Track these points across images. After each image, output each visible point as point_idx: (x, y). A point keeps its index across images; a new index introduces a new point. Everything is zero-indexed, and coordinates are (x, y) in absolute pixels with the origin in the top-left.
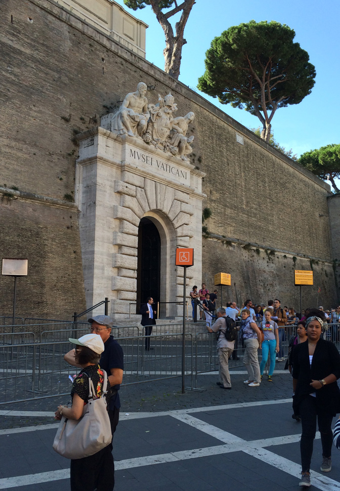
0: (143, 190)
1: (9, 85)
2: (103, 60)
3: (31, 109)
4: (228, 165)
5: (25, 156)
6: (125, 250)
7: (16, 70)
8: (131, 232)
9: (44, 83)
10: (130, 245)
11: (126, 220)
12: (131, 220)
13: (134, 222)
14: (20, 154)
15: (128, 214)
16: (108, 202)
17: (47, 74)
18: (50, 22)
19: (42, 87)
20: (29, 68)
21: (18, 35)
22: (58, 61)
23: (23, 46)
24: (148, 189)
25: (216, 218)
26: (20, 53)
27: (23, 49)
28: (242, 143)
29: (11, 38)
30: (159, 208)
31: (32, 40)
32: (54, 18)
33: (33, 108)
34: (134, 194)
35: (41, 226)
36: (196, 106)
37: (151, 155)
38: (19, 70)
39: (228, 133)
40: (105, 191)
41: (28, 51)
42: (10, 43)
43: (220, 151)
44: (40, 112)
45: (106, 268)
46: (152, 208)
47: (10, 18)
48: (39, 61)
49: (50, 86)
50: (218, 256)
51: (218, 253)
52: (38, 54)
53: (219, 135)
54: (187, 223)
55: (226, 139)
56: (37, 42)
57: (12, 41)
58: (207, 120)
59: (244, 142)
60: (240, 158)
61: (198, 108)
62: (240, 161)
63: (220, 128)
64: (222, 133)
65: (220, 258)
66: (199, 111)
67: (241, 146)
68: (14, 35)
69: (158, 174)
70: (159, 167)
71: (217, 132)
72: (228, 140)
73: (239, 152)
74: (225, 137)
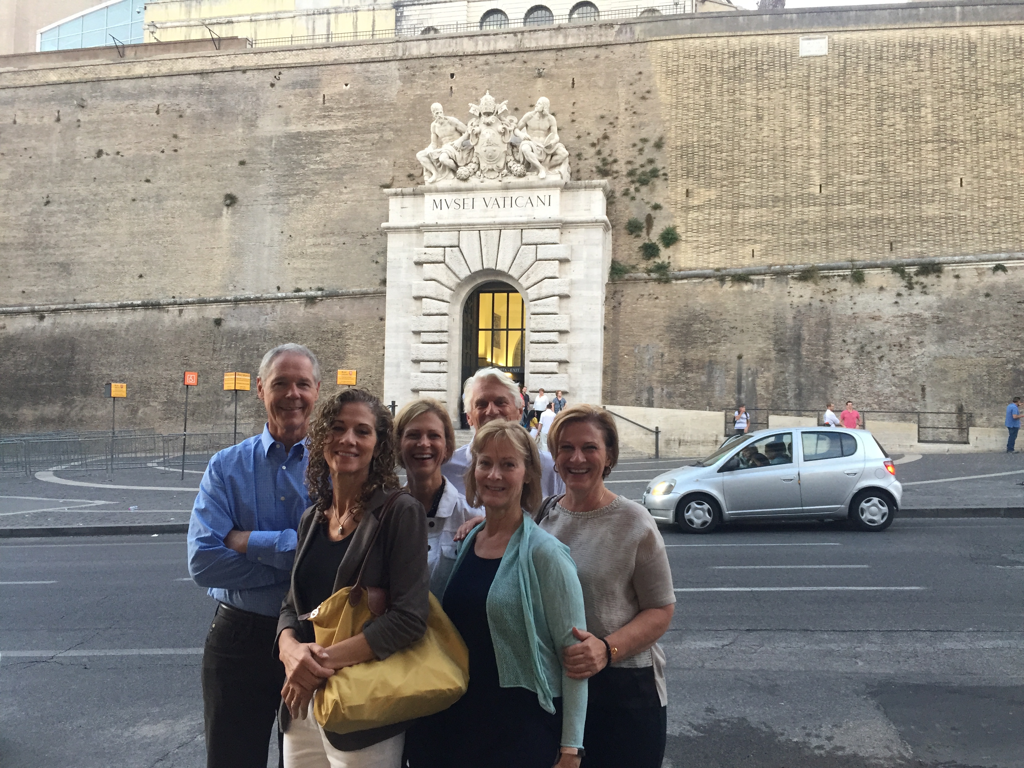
1: (316, 177)
2: (452, 75)
3: (341, 193)
5: (333, 249)
6: (425, 337)
7: (326, 156)
8: (434, 311)
9: (359, 154)
10: (433, 329)
11: (426, 297)
12: (433, 295)
13: (440, 297)
14: (327, 250)
15: (431, 289)
16: (404, 280)
17: (363, 141)
18: (373, 72)
19: (357, 160)
20: (342, 146)
21: (330, 113)
22: (379, 117)
23: (335, 123)
24: (463, 245)
26: (332, 133)
27: (335, 127)
28: (825, 51)
29: (322, 122)
31: (347, 109)
32: (378, 64)
33: (345, 191)
35: (346, 324)
38: (329, 155)
40: (399, 267)
41: (340, 126)
42: (321, 128)
44: (353, 191)
45: (402, 364)
47: (321, 100)
48: (354, 131)
49: (367, 154)
50: (698, 309)
51: (700, 304)
52: (353, 123)
53: (735, 68)
54: (551, 275)
55: (757, 68)
56: (354, 108)
57: (323, 124)
58: (695, 57)
59: (833, 46)
60: (808, 88)
61: (669, 46)
62: (809, 95)
63: (740, 54)
64: (745, 61)
65: (703, 312)
66: (670, 50)
67: (818, 60)
68: (325, 116)
69: (485, 217)
70: (490, 206)
71: (726, 66)
72: (765, 67)
73: (809, 76)
74: (754, 65)
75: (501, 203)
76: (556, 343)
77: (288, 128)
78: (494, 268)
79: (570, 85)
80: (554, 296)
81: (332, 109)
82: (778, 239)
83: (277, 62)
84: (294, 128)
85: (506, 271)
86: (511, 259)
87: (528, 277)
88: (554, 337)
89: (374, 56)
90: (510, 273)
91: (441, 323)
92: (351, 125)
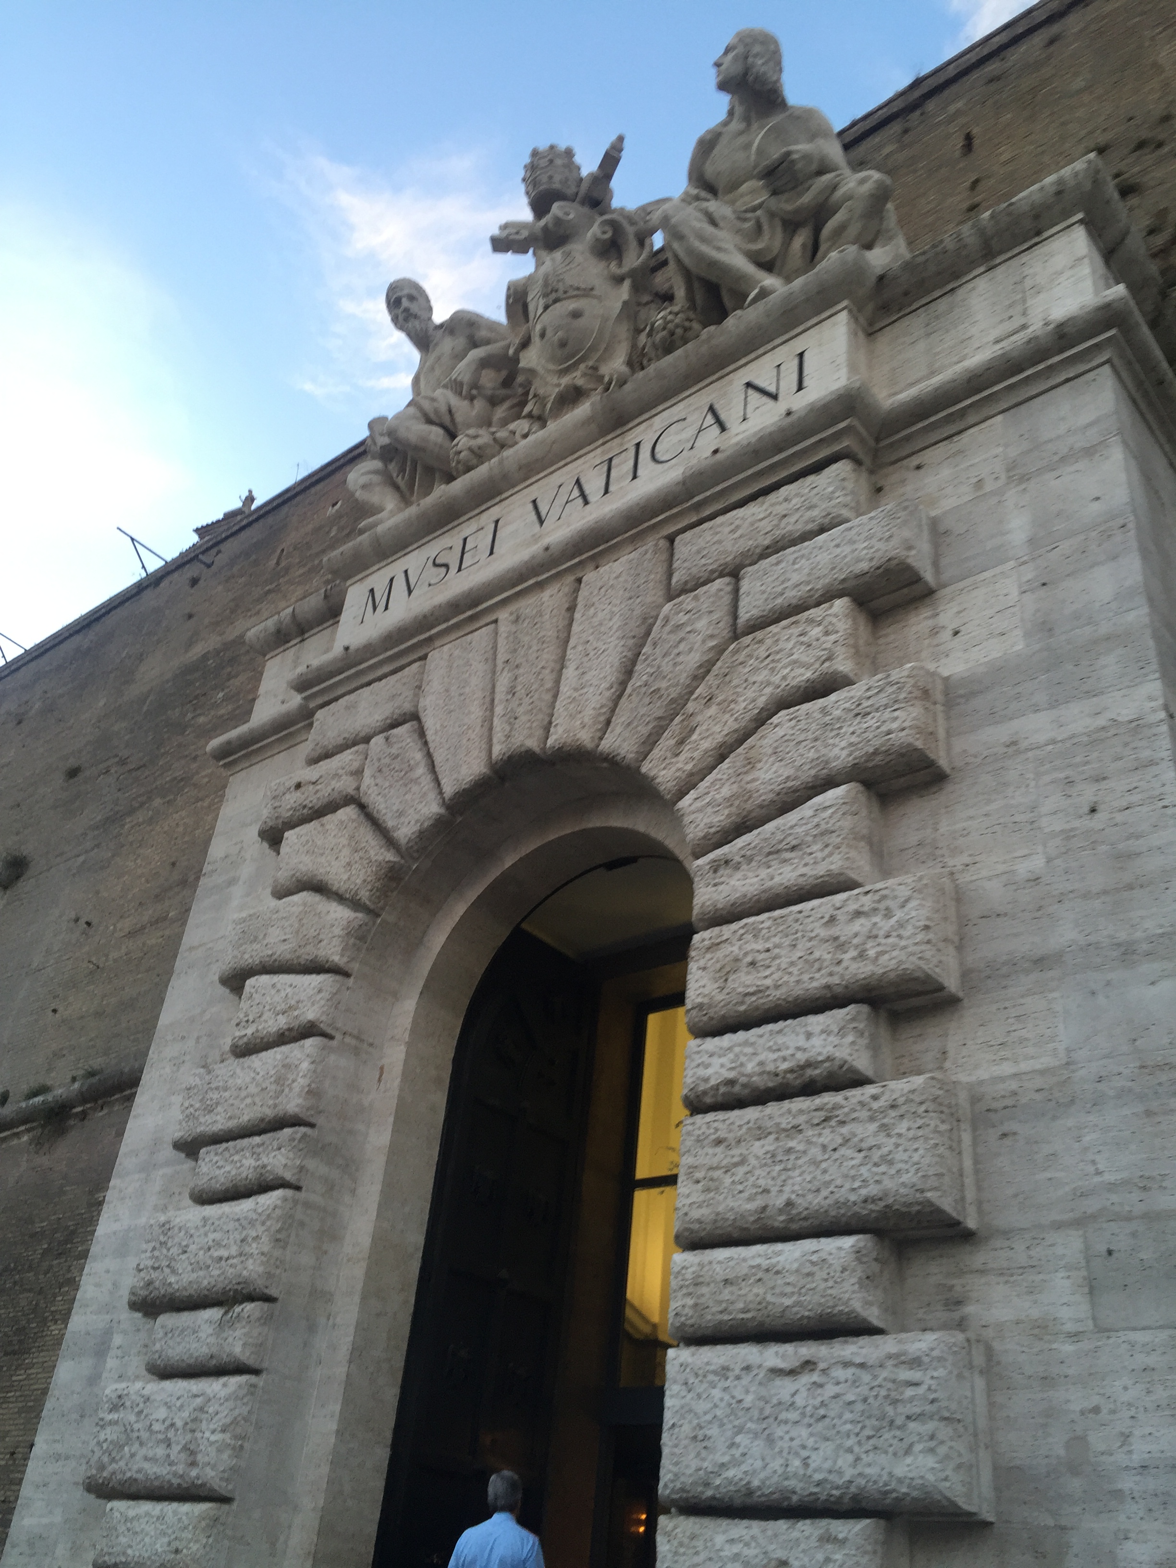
0: (405, 729)
31: (319, 554)
34: (346, 785)
37: (495, 511)
46: (451, 796)
47: (274, 562)
54: (807, 681)
75: (595, 483)
76: (853, 1080)
78: (537, 745)
79: (958, 153)
80: (828, 784)
81: (288, 570)
86: (615, 681)
87: (686, 737)
90: (605, 745)
91: (285, 1078)
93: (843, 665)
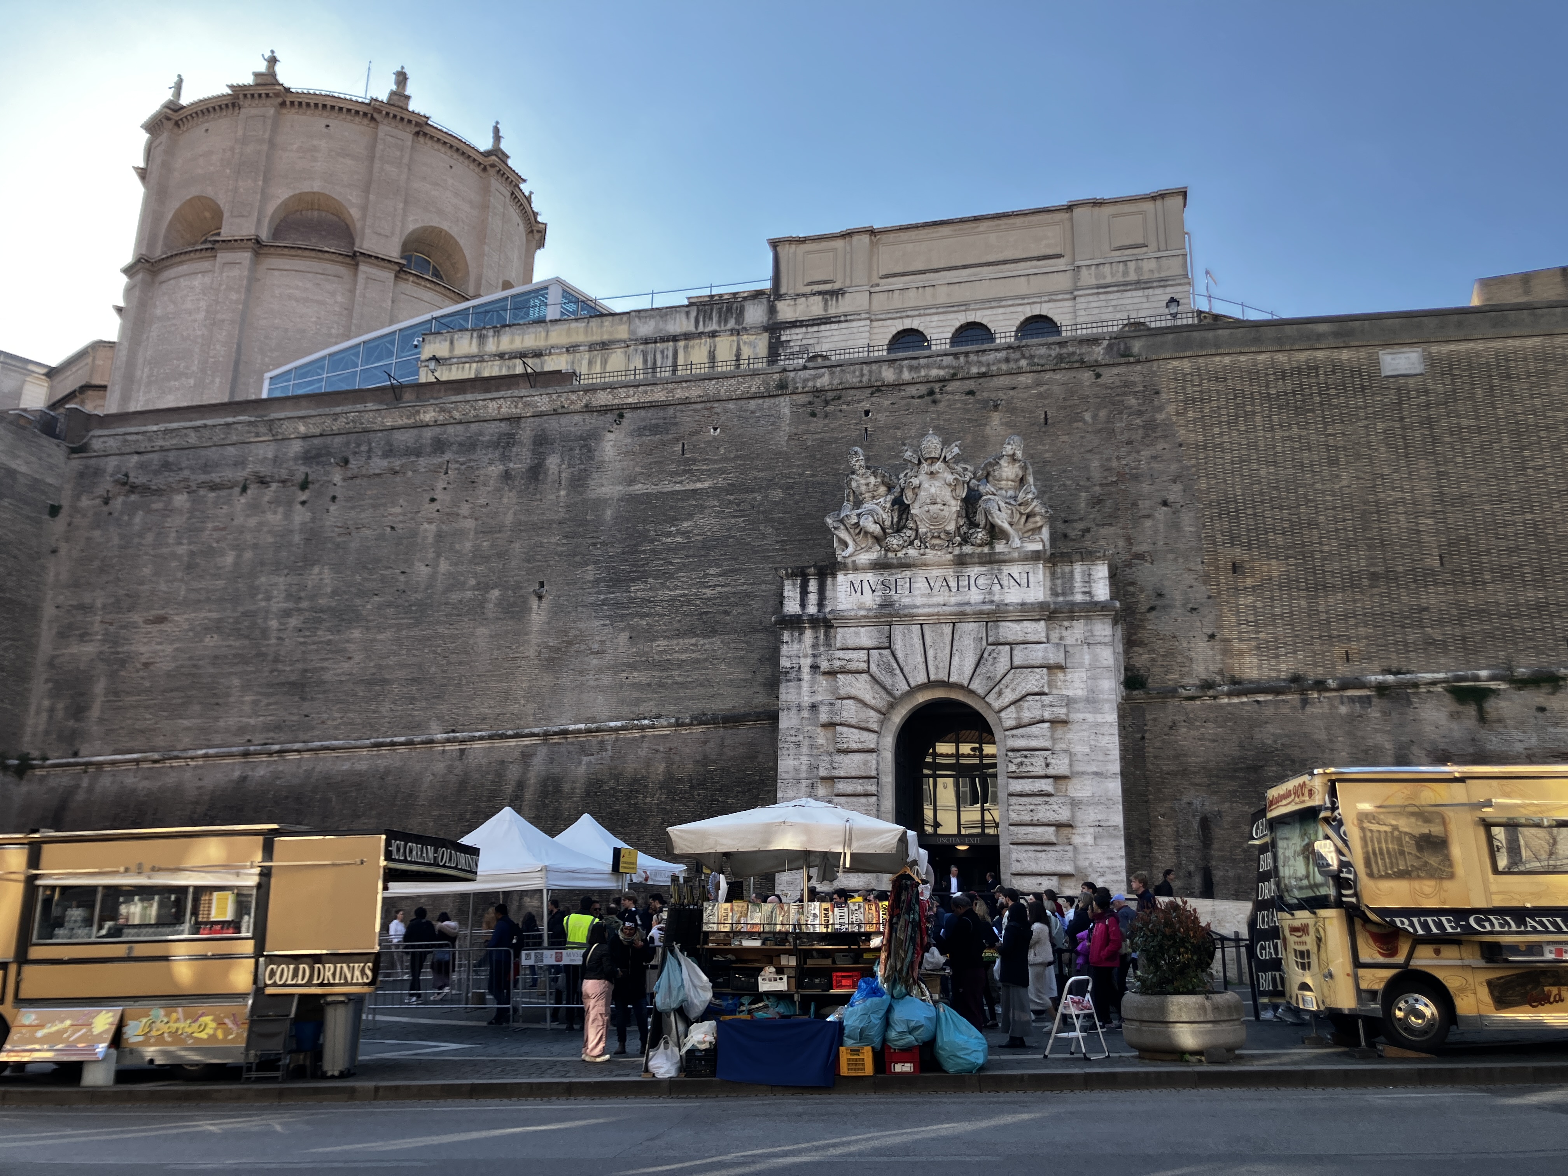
0: (886, 652)
1: (671, 555)
2: (867, 413)
3: (706, 575)
4: (1333, 462)
5: (693, 656)
6: (841, 787)
7: (685, 524)
8: (855, 746)
9: (733, 521)
10: (853, 774)
11: (841, 724)
12: (853, 722)
13: (863, 725)
14: (684, 657)
15: (849, 711)
16: (806, 699)
17: (740, 504)
18: (753, 411)
19: (729, 530)
20: (708, 511)
21: (691, 467)
22: (762, 471)
23: (699, 480)
24: (898, 646)
25: (1262, 635)
26: (695, 491)
27: (699, 485)
28: (1418, 368)
29: (679, 479)
30: (932, 678)
31: (715, 461)
32: (760, 401)
34: (864, 666)
36: (1175, 363)
37: (908, 573)
38: (689, 523)
39: (1336, 367)
40: (800, 680)
41: (707, 484)
42: (678, 487)
43: (1290, 438)
46: (913, 684)
47: (679, 449)
48: (726, 490)
50: (1269, 742)
51: (1273, 734)
52: (724, 479)
53: (1286, 394)
54: (1037, 690)
55: (1320, 394)
56: (726, 459)
57: (681, 482)
58: (1225, 379)
59: (1432, 362)
60: (1402, 419)
61: (1186, 365)
62: (1404, 428)
63: (1292, 374)
64: (1301, 384)
65: (1279, 746)
66: (1188, 370)
67: (1411, 381)
68: (685, 472)
69: (930, 606)
70: (935, 591)
71: (1273, 391)
72: (1333, 392)
73: (1400, 403)
74: (1315, 389)
75: (953, 584)
76: (1049, 795)
77: (631, 488)
78: (946, 679)
79: (1042, 421)
80: (1043, 721)
81: (694, 461)
82: (1385, 635)
83: (616, 401)
84: (639, 488)
85: (966, 683)
86: (973, 666)
87: (1000, 694)
88: (1046, 785)
89: (754, 389)
90: (972, 687)
91: (866, 763)
92: (720, 481)
93: (1046, 690)
